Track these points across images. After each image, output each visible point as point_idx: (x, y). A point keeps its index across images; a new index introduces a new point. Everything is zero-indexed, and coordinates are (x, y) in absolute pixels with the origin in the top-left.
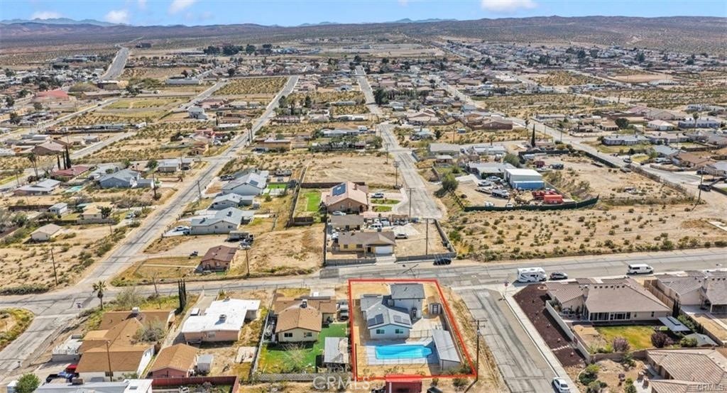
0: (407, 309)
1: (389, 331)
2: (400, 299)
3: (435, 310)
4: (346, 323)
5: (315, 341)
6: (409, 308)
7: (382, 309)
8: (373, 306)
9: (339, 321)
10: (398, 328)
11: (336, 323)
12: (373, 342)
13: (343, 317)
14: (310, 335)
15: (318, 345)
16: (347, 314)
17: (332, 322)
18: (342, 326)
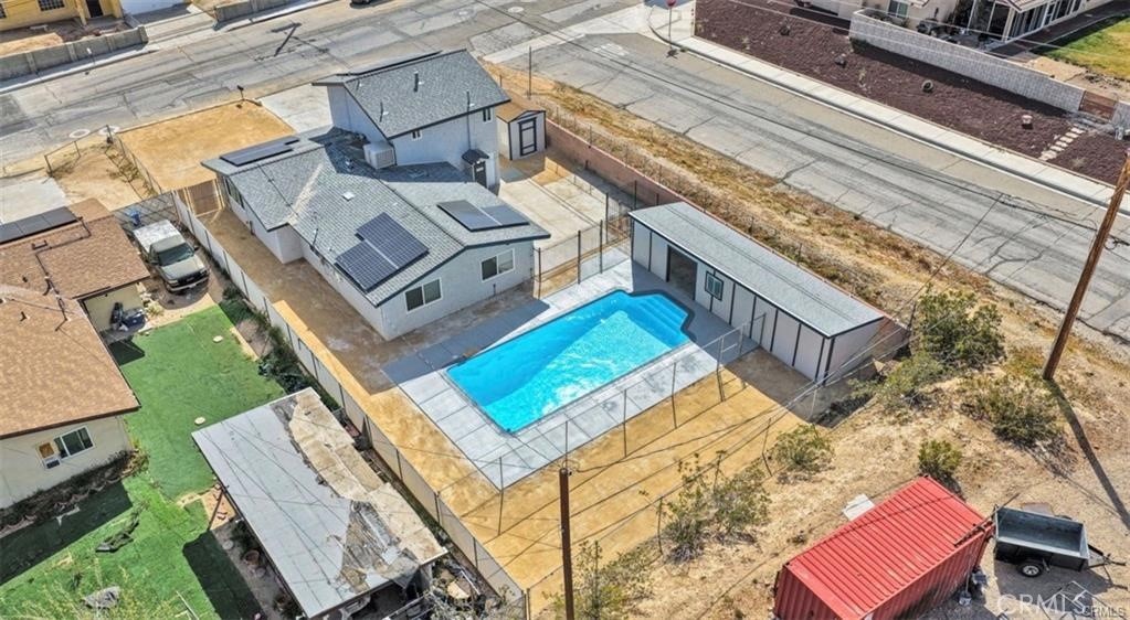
0: (446, 165)
1: (461, 284)
2: (414, 132)
3: (528, 137)
4: (207, 303)
5: (120, 462)
6: (455, 160)
7: (364, 197)
8: (307, 193)
9: (171, 304)
10: (488, 254)
11: (163, 318)
12: (407, 352)
13: (183, 281)
14: (78, 443)
15: (149, 475)
16: (195, 263)
17: (140, 321)
18: (202, 325)
